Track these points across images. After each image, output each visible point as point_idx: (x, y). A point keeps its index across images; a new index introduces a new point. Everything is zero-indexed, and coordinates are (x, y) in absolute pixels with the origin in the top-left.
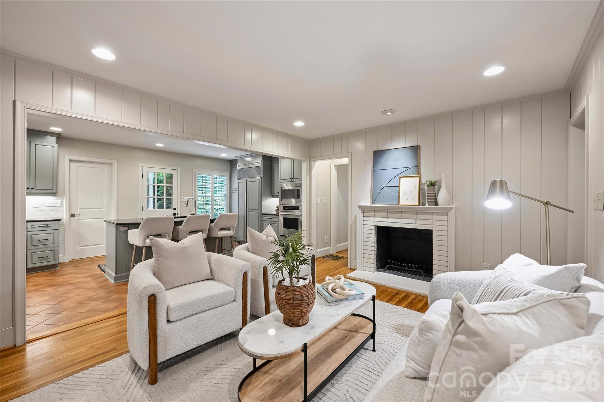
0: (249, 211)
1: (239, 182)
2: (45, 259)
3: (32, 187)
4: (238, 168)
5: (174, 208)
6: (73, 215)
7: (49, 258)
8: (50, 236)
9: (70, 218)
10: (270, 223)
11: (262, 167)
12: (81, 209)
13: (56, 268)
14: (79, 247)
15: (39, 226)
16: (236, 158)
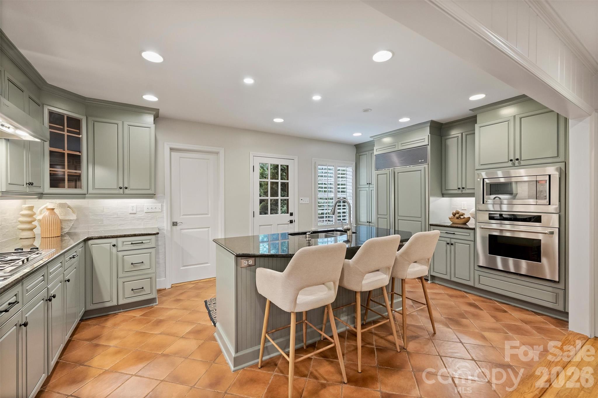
0: (399, 218)
1: (378, 174)
2: (140, 292)
3: (126, 186)
4: (375, 153)
5: (290, 213)
6: (175, 224)
7: (144, 290)
8: (144, 258)
9: (171, 228)
10: (451, 241)
11: (429, 148)
12: (184, 215)
13: (153, 303)
14: (182, 267)
15: (132, 244)
16: (372, 139)
